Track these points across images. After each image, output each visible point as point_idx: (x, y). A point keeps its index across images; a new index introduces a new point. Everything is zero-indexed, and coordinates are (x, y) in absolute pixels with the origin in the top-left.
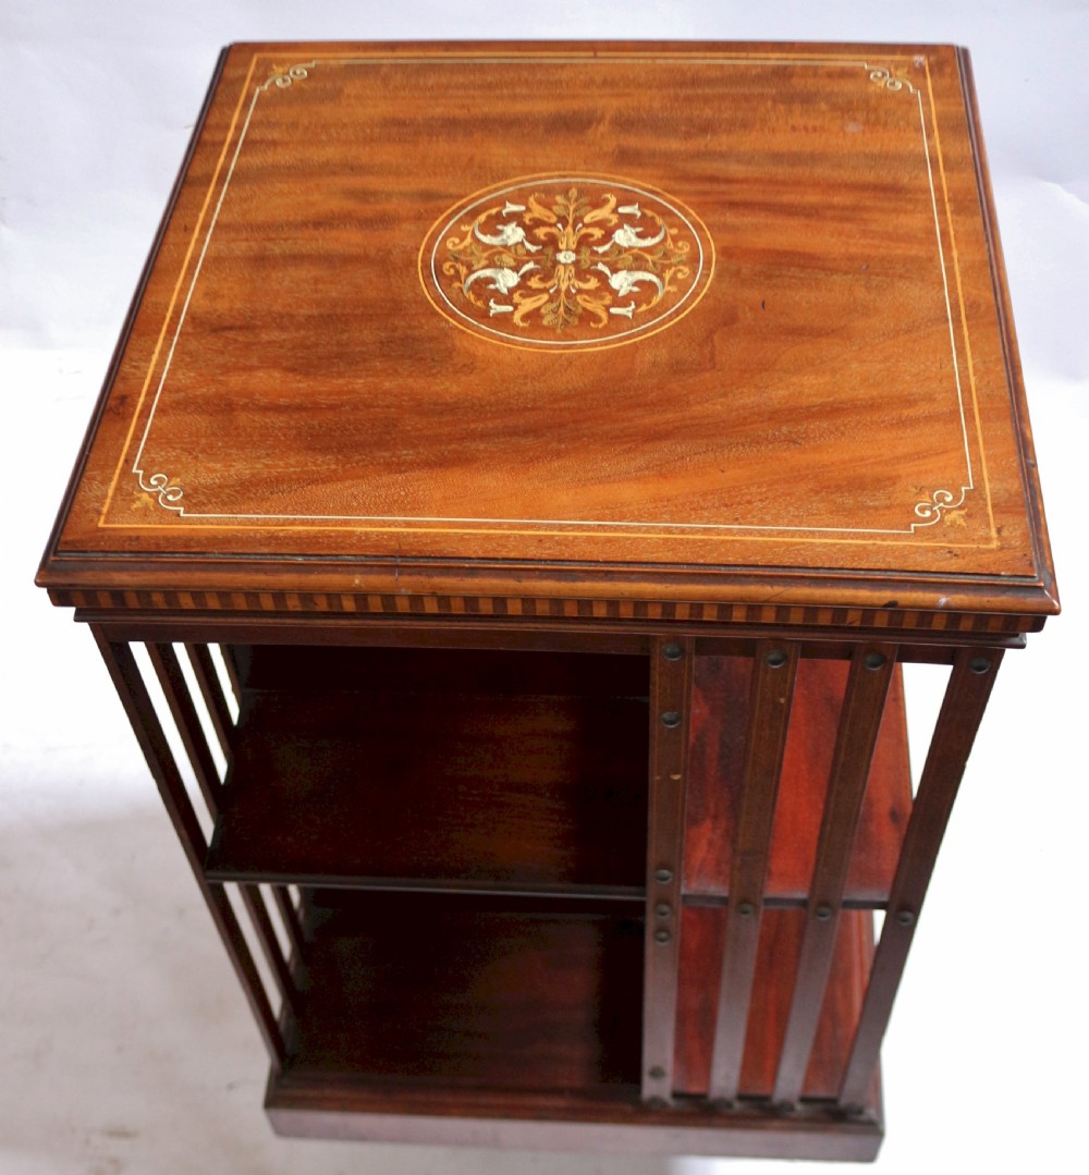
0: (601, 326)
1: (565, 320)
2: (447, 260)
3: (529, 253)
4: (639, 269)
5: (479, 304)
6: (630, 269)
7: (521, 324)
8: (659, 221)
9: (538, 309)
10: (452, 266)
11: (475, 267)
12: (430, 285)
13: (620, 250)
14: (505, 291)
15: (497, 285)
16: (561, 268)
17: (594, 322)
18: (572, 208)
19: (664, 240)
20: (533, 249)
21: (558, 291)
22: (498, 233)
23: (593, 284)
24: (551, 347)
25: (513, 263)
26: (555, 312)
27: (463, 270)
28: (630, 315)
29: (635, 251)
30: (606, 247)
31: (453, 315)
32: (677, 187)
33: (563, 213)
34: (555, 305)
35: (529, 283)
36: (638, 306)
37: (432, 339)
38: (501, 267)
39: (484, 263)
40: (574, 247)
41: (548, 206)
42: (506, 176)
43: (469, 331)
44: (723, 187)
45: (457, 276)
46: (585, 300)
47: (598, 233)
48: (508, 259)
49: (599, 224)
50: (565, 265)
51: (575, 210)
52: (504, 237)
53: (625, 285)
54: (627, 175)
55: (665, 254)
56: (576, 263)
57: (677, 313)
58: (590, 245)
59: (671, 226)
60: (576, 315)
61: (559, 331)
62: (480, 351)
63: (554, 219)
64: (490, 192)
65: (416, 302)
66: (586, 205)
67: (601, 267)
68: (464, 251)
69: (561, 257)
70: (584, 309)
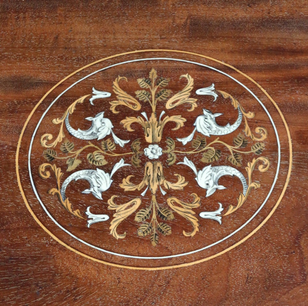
0: (193, 234)
1: (159, 229)
2: (42, 161)
3: (118, 149)
4: (222, 163)
5: (76, 213)
6: (214, 164)
7: (118, 237)
8: (236, 104)
9: (132, 216)
10: (48, 169)
11: (69, 169)
12: (29, 192)
13: (203, 140)
14: (99, 196)
15: (92, 190)
16: (149, 164)
17: (187, 231)
18: (153, 93)
19: (242, 127)
20: (122, 143)
21: (149, 193)
22: (87, 126)
23: (180, 184)
24: (148, 264)
25: (104, 163)
26: (148, 220)
27: (59, 173)
28: (219, 219)
29: (216, 141)
30: (189, 138)
31: (52, 228)
32: (247, 63)
33: (146, 99)
34: (148, 211)
35: (122, 186)
36: (226, 208)
37: (35, 258)
38: (94, 168)
39: (77, 162)
40: (159, 139)
41: (131, 91)
42: (90, 58)
43: (68, 247)
44: (290, 60)
45: (52, 181)
46: (175, 204)
47: (180, 121)
48: (99, 157)
49: (180, 110)
50: (153, 161)
51: (157, 95)
52: (94, 130)
53: (211, 183)
54: (201, 51)
55: (244, 144)
56: (163, 158)
57: (263, 214)
58: (174, 136)
59: (248, 109)
60: (168, 223)
61: (154, 244)
62: (81, 272)
63: (138, 107)
64: (76, 77)
65: (16, 214)
66: (167, 88)
67: (187, 162)
68: (56, 149)
69: (148, 152)
70: (175, 214)
